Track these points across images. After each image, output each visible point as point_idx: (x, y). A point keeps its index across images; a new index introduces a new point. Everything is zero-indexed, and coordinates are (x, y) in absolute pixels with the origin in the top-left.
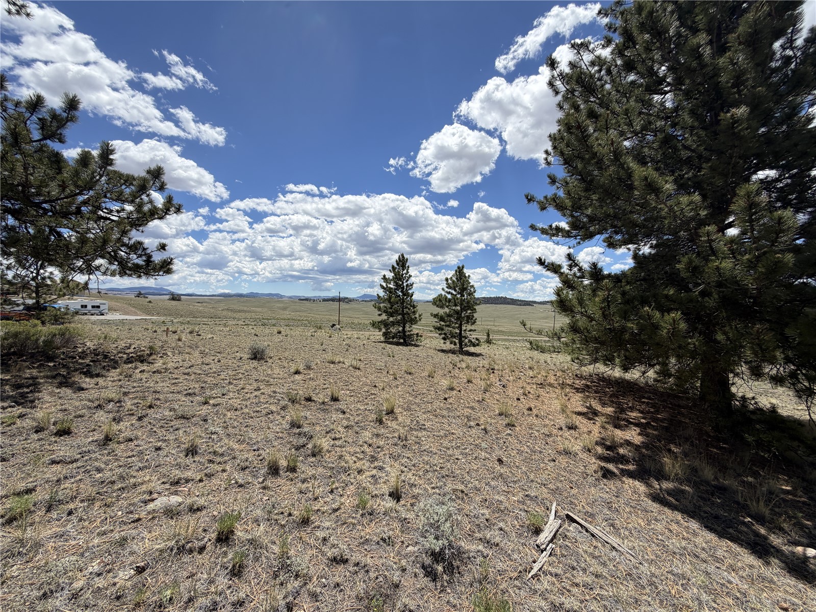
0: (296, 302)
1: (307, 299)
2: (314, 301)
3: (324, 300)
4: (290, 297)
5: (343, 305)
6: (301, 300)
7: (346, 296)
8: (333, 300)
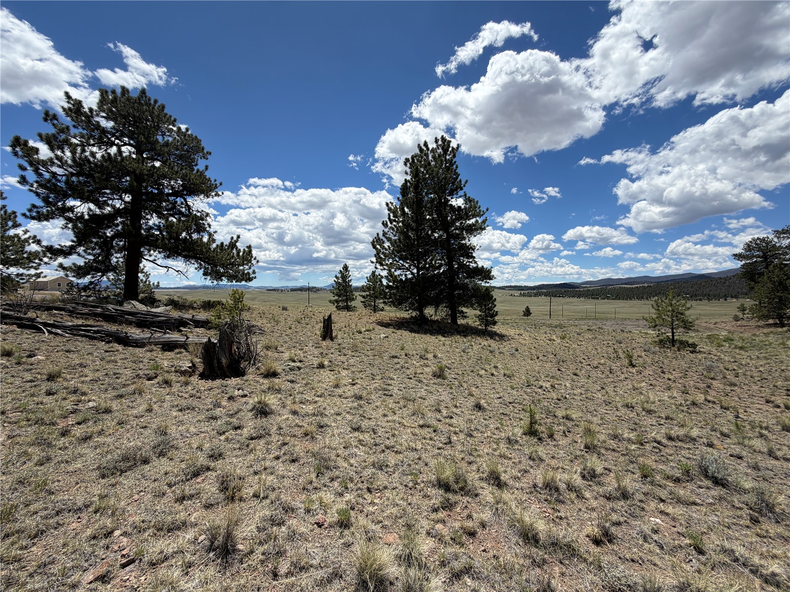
0: (264, 293)
1: (274, 290)
2: (282, 291)
3: (293, 290)
4: (258, 288)
5: (312, 295)
6: (269, 290)
7: (314, 286)
8: (301, 289)
